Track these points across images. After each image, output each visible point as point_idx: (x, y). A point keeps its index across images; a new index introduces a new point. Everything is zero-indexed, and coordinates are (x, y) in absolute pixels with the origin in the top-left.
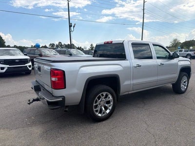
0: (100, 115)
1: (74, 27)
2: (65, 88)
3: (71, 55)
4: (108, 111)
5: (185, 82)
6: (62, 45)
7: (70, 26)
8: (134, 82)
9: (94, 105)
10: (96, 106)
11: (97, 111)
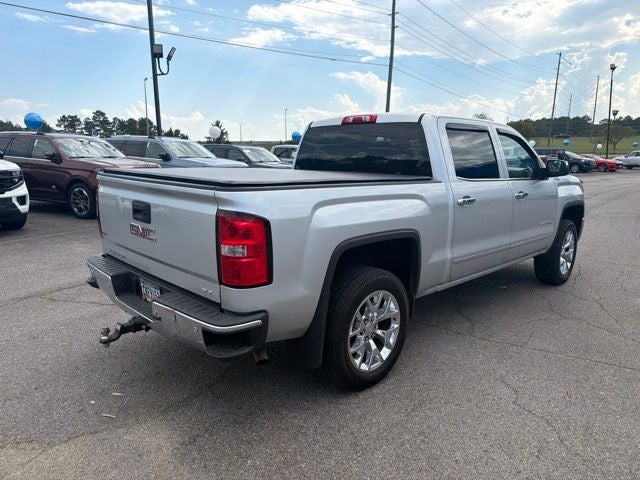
0: (364, 367)
1: (169, 58)
2: (270, 281)
3: (166, 158)
4: (385, 353)
5: (567, 250)
6: (106, 122)
7: (156, 54)
8: (455, 255)
9: (351, 333)
10: (354, 340)
11: (356, 355)
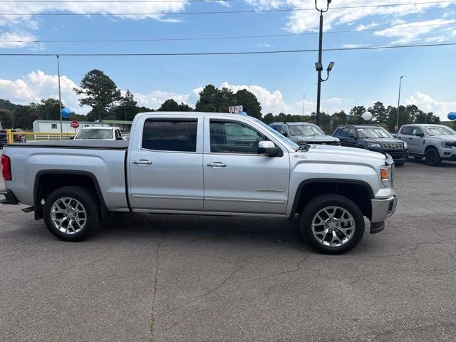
0: (63, 230)
2: (11, 179)
10: (60, 216)
11: (58, 223)
